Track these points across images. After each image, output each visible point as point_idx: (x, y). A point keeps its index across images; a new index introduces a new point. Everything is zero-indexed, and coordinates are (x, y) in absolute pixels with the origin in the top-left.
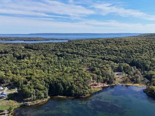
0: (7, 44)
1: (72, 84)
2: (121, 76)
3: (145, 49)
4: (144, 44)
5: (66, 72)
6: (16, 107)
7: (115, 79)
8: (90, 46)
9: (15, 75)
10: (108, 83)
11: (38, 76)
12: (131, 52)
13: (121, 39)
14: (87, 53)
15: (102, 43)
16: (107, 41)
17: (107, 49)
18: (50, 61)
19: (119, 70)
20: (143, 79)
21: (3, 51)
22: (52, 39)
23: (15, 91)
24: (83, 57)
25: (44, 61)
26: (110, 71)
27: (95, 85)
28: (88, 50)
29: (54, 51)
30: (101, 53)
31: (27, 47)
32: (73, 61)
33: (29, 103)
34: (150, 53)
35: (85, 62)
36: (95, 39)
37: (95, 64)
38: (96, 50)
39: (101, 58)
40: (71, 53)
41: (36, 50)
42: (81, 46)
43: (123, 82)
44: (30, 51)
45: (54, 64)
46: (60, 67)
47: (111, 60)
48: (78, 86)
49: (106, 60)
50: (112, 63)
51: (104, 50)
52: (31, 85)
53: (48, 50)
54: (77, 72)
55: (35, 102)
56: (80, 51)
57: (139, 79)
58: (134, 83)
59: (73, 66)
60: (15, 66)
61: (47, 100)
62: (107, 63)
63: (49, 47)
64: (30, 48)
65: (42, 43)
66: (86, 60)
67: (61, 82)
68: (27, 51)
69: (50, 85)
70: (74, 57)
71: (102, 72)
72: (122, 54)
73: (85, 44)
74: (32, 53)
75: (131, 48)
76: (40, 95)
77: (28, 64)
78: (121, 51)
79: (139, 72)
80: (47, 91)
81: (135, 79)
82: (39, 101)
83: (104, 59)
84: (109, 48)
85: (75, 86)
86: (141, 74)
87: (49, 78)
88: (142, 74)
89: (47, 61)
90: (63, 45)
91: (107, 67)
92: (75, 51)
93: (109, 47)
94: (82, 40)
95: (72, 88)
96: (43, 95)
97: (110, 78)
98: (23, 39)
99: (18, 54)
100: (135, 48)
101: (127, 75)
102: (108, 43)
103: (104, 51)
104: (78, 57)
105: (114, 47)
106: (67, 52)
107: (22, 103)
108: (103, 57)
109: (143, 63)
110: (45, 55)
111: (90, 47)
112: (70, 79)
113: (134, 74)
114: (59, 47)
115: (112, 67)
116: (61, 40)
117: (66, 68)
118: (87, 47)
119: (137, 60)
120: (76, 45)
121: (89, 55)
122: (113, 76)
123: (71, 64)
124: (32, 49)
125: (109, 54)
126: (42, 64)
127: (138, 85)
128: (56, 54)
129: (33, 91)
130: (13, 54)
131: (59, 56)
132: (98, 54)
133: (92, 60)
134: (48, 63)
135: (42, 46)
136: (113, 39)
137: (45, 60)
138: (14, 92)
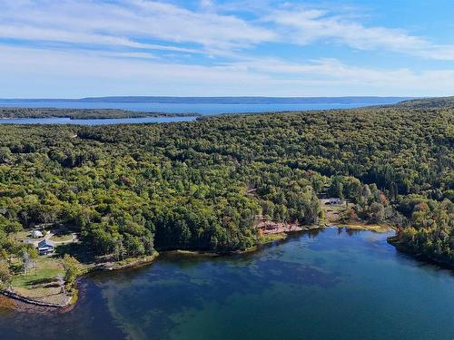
0: (27, 127)
1: (211, 223)
2: (335, 209)
3: (406, 140)
4: (405, 127)
5: (196, 196)
6: (80, 272)
7: (320, 215)
8: (259, 132)
9: (67, 204)
10: (302, 222)
11: (125, 205)
12: (370, 148)
13: (344, 113)
14: (249, 150)
15: (292, 124)
16: (307, 120)
17: (304, 140)
18: (153, 172)
19: (332, 193)
20: (390, 214)
21: (21, 146)
22: (151, 114)
23: (72, 239)
24: (240, 160)
25: (135, 171)
26: (308, 195)
27: (270, 228)
28: (253, 144)
29: (160, 145)
30: (290, 151)
31: (85, 135)
32: (213, 172)
33: (110, 266)
34: (419, 152)
35: (246, 173)
36: (274, 115)
37: (272, 177)
38: (276, 142)
39: (289, 164)
40: (208, 152)
41: (111, 142)
42: (233, 131)
43: (341, 221)
44: (95, 145)
45: (164, 177)
46: (181, 184)
47: (314, 169)
48: (227, 227)
49: (302, 168)
50: (317, 176)
51: (297, 143)
52: (111, 223)
53: (143, 143)
54: (225, 196)
55: (124, 264)
56: (233, 146)
57: (382, 214)
58: (368, 224)
59: (214, 184)
60: (60, 182)
61: (150, 258)
62: (303, 176)
63: (145, 135)
64: (93, 138)
65: (125, 125)
66: (248, 169)
67: (186, 218)
68: (88, 147)
69: (159, 225)
70: (216, 162)
71: (287, 196)
72: (345, 154)
73: (246, 126)
74: (99, 150)
75: (370, 136)
76: (134, 247)
77: (93, 178)
78: (341, 146)
79: (383, 197)
80: (150, 239)
81: (371, 215)
82: (133, 262)
83: (294, 166)
84: (311, 138)
85: (218, 227)
86: (387, 202)
87: (153, 210)
88: (391, 203)
89: (143, 170)
90: (185, 130)
91: (301, 186)
92: (217, 147)
93: (310, 136)
94: (237, 116)
95: (211, 232)
96: (141, 248)
97: (308, 211)
98: (69, 114)
99: (62, 154)
100: (381, 138)
101: (351, 205)
102: (309, 123)
103: (296, 147)
104: (225, 160)
105: (325, 135)
106: (197, 148)
107: (93, 265)
108: (293, 161)
109: (398, 176)
110: (136, 157)
111: (258, 136)
112: (206, 212)
113: (370, 202)
114: (174, 136)
115: (315, 186)
116: (178, 115)
117: (194, 188)
118: (252, 136)
119: (381, 168)
120: (220, 129)
121: (256, 155)
122: (316, 206)
123: (207, 178)
124: (99, 139)
125: (310, 153)
126: (132, 179)
127: (376, 227)
128: (166, 154)
129: (117, 237)
130: (49, 154)
131: (173, 159)
132: (281, 155)
133: (263, 170)
134: (146, 176)
135: (127, 133)
136: (321, 114)
137: (137, 168)
138: (71, 241)
